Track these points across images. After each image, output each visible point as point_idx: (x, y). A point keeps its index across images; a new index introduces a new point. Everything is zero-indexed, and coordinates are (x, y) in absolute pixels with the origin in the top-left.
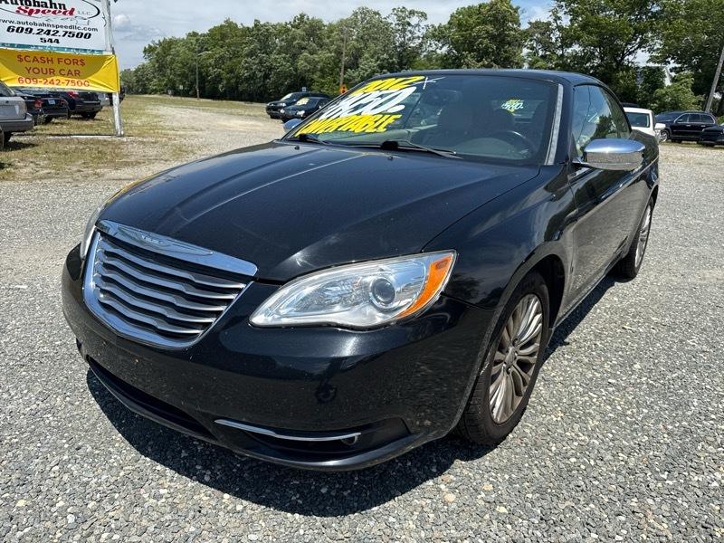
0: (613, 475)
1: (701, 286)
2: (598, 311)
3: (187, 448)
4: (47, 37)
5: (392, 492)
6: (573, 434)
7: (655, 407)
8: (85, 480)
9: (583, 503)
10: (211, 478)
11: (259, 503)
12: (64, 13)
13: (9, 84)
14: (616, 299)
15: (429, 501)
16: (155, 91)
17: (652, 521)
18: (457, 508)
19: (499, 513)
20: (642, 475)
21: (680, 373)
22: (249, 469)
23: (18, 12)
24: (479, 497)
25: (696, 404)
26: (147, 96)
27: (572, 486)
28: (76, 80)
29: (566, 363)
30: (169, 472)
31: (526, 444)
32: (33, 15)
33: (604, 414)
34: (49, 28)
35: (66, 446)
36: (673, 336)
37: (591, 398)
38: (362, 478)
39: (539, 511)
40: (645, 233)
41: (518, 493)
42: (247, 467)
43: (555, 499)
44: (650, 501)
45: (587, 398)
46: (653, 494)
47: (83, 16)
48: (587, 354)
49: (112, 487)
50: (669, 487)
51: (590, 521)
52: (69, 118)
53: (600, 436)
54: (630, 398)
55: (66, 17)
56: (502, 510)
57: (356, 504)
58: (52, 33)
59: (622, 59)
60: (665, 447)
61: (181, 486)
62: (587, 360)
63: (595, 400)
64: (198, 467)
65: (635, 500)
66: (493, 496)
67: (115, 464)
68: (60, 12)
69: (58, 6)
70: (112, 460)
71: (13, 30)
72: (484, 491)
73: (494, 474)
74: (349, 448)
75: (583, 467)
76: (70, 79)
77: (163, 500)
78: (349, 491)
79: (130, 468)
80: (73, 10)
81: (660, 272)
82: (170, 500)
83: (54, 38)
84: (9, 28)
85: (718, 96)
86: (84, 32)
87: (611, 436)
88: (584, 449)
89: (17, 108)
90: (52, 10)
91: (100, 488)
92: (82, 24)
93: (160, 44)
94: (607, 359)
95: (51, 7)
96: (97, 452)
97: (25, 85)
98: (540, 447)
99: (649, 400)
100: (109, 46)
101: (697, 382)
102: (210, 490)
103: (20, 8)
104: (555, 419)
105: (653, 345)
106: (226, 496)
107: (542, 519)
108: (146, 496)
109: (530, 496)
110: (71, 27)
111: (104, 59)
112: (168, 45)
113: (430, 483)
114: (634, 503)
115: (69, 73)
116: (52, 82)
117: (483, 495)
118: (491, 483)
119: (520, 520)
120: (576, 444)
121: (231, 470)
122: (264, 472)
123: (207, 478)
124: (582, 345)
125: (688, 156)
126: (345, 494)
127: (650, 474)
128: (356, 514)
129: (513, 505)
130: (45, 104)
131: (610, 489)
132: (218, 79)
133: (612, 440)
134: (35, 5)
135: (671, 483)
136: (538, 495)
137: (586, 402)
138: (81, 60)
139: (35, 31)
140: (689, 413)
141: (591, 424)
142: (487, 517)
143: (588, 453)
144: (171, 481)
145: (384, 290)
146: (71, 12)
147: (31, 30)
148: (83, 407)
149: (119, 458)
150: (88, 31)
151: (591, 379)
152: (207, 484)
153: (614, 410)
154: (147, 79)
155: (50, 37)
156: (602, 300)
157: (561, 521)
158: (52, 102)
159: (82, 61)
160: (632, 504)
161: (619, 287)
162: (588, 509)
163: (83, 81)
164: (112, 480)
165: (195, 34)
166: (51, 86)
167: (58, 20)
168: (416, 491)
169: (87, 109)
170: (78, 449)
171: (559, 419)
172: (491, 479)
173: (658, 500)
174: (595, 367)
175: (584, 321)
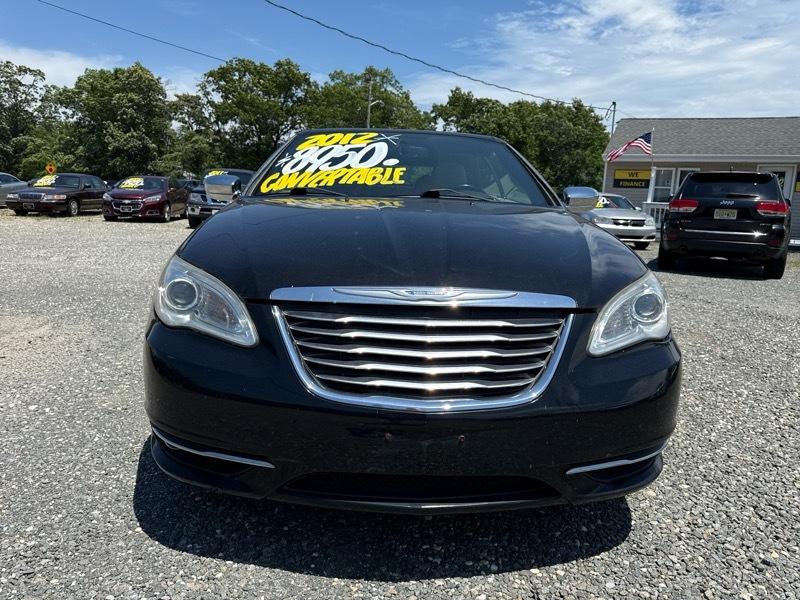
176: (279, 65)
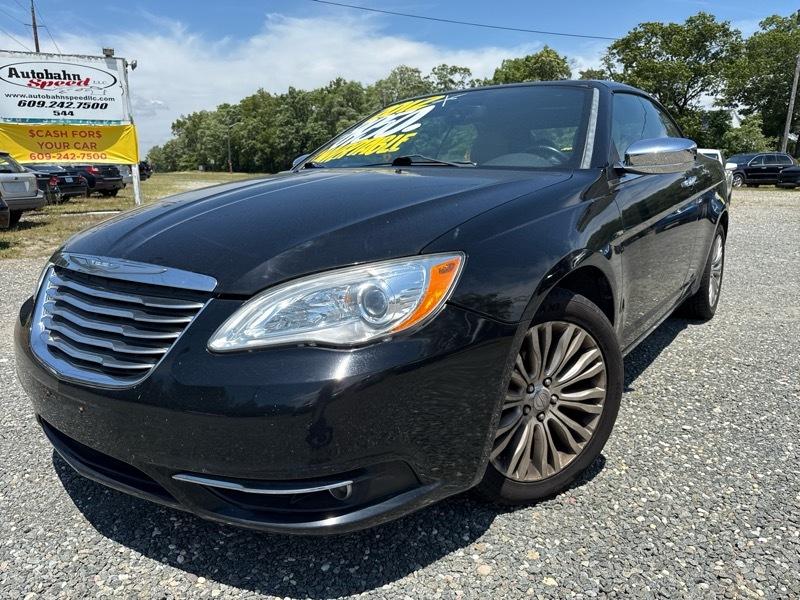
0: (692, 534)
1: (789, 323)
2: (669, 354)
3: (160, 526)
4: (60, 110)
5: (411, 567)
6: (641, 489)
7: (741, 454)
8: (28, 567)
9: (653, 569)
10: (185, 558)
11: (241, 586)
12: (79, 84)
13: (20, 161)
14: (690, 341)
15: (457, 575)
16: (184, 168)
17: (743, 587)
18: (492, 582)
19: (546, 586)
20: (728, 533)
21: (769, 415)
22: (235, 546)
23: (30, 85)
24: (521, 567)
25: (791, 448)
26: (176, 173)
27: (639, 549)
28: (93, 153)
29: (631, 410)
30: (134, 555)
31: (582, 503)
32: (46, 87)
33: (677, 464)
34: (63, 100)
35: (14, 529)
36: (759, 377)
37: (662, 447)
38: (375, 551)
39: (597, 582)
40: (719, 267)
41: (571, 562)
42: (231, 544)
43: (617, 565)
44: (740, 563)
45: (657, 448)
46: (744, 555)
47: (98, 86)
48: (656, 400)
49: (61, 574)
50: (763, 545)
51: (663, 591)
52: (88, 196)
53: (675, 490)
54: (710, 445)
55: (80, 87)
56: (550, 582)
57: (364, 583)
58: (65, 105)
59: (685, 103)
60: (756, 498)
61: (147, 570)
62: (656, 406)
63: (666, 450)
64: (171, 547)
65: (720, 562)
66: (540, 566)
67: (69, 547)
68: (74, 83)
69: (72, 77)
70: (65, 544)
71: (24, 104)
72: (528, 560)
73: (541, 540)
74: (341, 503)
75: (653, 526)
76: (86, 152)
77: (122, 587)
78: (357, 568)
79: (87, 551)
80: (88, 80)
81: (741, 312)
82: (130, 587)
83: (67, 110)
84: (20, 102)
85: (793, 137)
86: (100, 103)
87: (688, 489)
88: (654, 505)
89: (27, 184)
90: (66, 81)
91: (44, 577)
92: (98, 94)
93: (190, 118)
94: (681, 404)
95: (65, 78)
96: (50, 534)
97: (37, 161)
98: (599, 506)
99: (734, 446)
100: (127, 116)
101: (790, 424)
102: (181, 574)
103: (31, 81)
104: (618, 473)
105: (736, 387)
106: (202, 580)
107: (601, 591)
108: (100, 584)
109: (586, 563)
110: (86, 98)
111: (122, 129)
112: (197, 120)
113: (460, 553)
114: (719, 566)
115: (85, 146)
116: (66, 157)
117: (527, 565)
118: (538, 550)
119: (573, 594)
120: (644, 500)
121: (212, 548)
122: (252, 549)
123: (180, 560)
124: (650, 391)
125: (766, 199)
126: (352, 570)
127: (738, 531)
128: (364, 594)
129: (564, 575)
130: (62, 182)
131: (689, 551)
132: (253, 151)
133: (690, 494)
134: (47, 78)
135: (765, 540)
136: (597, 562)
137: (656, 452)
138: (98, 132)
139: (48, 104)
140: (784, 459)
141: (663, 476)
142: (531, 591)
143: (659, 510)
144: (135, 564)
145: (375, 301)
146: (86, 82)
147: (44, 103)
148: (43, 485)
149: (75, 540)
150: (104, 102)
151: (662, 427)
152: (180, 567)
153: (690, 459)
154: (177, 156)
155: (64, 109)
156: (674, 342)
157: (626, 592)
158: (69, 179)
159: (99, 134)
160: (716, 568)
161: (692, 329)
162: (660, 576)
163: (99, 154)
164: (61, 567)
165: (226, 106)
166: (65, 161)
167: (72, 91)
168: (441, 564)
169: (109, 186)
170: (26, 532)
171: (623, 472)
172: (537, 546)
173: (750, 561)
174: (665, 414)
175: (652, 366)
176: (691, 21)
